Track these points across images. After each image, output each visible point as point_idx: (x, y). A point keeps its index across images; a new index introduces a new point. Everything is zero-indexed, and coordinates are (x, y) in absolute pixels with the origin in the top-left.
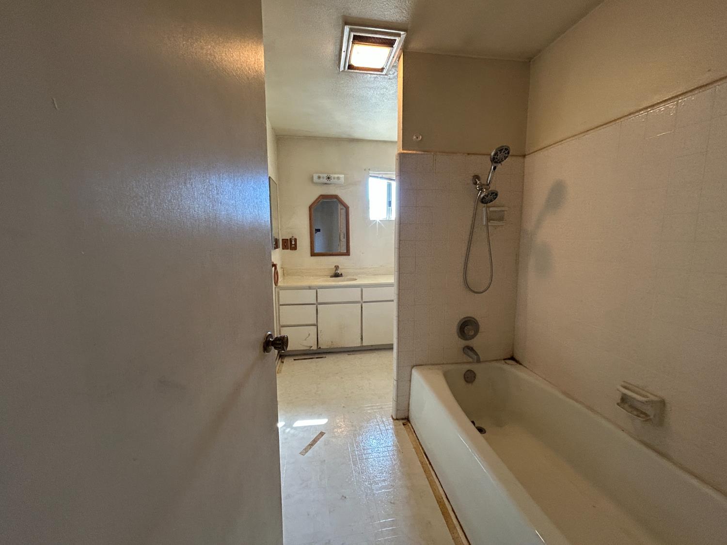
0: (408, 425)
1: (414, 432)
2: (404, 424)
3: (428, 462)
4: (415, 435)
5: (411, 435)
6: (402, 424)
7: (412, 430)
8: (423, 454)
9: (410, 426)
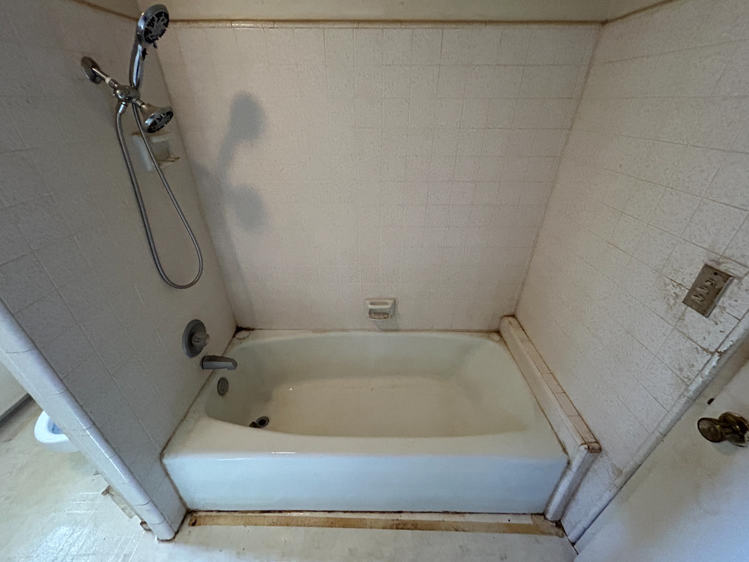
0: (200, 516)
1: (219, 511)
2: (194, 524)
3: (277, 514)
4: (225, 514)
5: (221, 521)
6: (192, 528)
7: (214, 514)
8: (261, 514)
9: (205, 513)
